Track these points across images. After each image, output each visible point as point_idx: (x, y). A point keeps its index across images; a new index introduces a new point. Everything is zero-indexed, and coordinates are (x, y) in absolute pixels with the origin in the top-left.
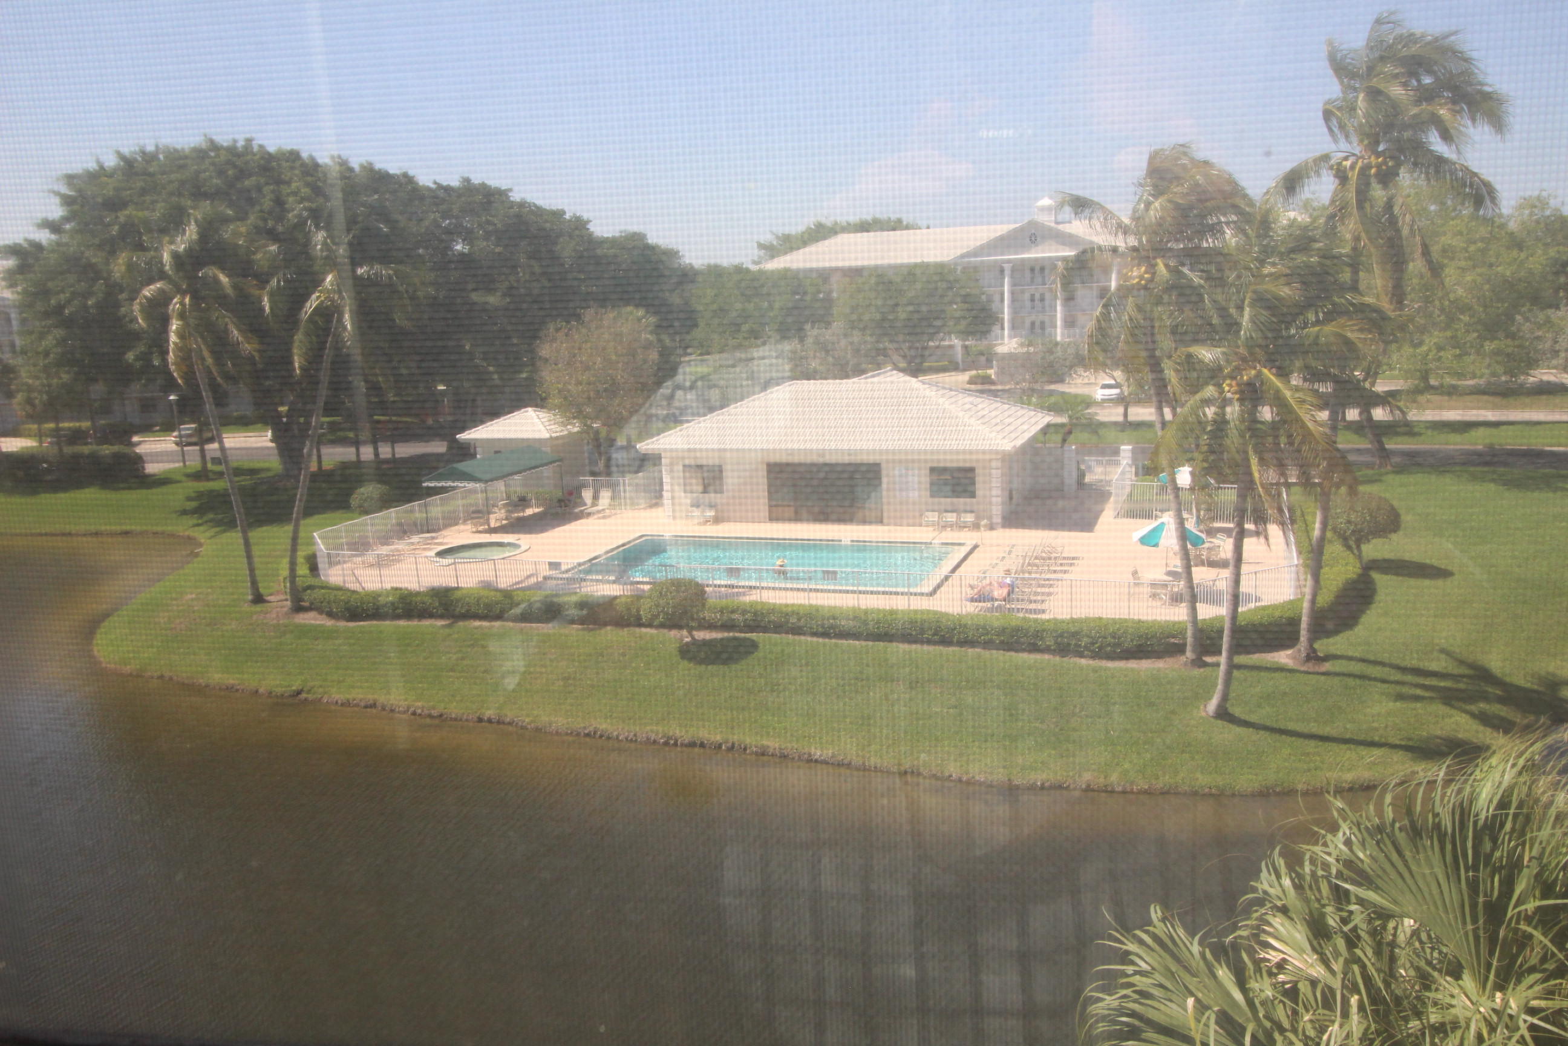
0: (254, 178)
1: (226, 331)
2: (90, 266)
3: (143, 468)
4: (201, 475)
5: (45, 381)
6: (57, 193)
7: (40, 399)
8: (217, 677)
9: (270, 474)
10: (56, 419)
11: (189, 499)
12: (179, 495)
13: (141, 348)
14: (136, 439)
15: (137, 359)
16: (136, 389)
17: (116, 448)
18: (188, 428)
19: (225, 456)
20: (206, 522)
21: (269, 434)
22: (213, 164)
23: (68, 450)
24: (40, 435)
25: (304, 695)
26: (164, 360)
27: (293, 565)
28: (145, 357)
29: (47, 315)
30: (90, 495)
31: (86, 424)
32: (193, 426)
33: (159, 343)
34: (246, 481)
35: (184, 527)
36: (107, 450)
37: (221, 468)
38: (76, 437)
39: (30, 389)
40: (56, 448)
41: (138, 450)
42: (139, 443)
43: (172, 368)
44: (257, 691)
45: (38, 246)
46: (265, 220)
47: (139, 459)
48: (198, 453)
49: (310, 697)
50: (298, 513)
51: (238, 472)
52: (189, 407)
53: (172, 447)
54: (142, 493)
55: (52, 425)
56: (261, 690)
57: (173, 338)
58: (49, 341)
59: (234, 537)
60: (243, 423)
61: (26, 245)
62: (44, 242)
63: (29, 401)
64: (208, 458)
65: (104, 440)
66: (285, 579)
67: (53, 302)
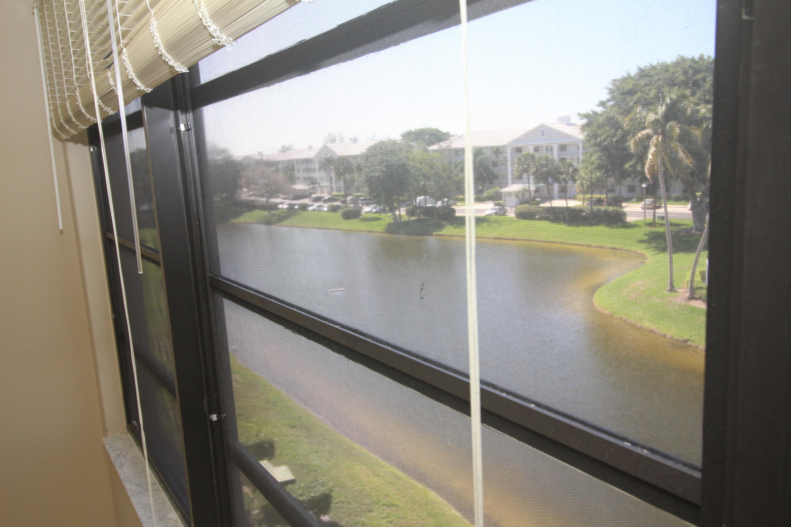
0: (702, 74)
1: (677, 152)
2: (617, 122)
3: (625, 218)
4: (652, 224)
5: (589, 176)
6: (608, 89)
7: (586, 183)
8: (647, 324)
9: (687, 227)
10: (592, 193)
11: (646, 235)
12: (641, 233)
13: (633, 162)
14: (624, 204)
15: (630, 166)
16: (629, 181)
17: (615, 208)
18: (649, 201)
19: (667, 216)
20: (652, 247)
21: (689, 206)
22: (682, 68)
23: (595, 208)
24: (584, 200)
25: (689, 343)
26: (643, 167)
27: (693, 275)
28: (634, 166)
29: (595, 145)
30: (601, 229)
31: (603, 196)
32: (652, 200)
33: (642, 158)
34: (675, 229)
35: (641, 249)
36: (611, 209)
37: (664, 222)
38: (599, 201)
39: (583, 179)
40: (589, 207)
41: (625, 210)
42: (625, 207)
43: (646, 171)
44: (665, 336)
45: (595, 114)
46: (705, 96)
47: (624, 214)
48: (652, 214)
49: (693, 344)
50: (700, 249)
51: (672, 225)
52: (652, 191)
53: (640, 210)
54: (623, 230)
55: (590, 196)
56: (668, 335)
57: (650, 156)
58: (594, 158)
59: (665, 257)
60: (678, 200)
61: (591, 113)
62: (599, 112)
63: (582, 184)
64: (657, 217)
65: (609, 204)
66: (688, 282)
67: (598, 140)
